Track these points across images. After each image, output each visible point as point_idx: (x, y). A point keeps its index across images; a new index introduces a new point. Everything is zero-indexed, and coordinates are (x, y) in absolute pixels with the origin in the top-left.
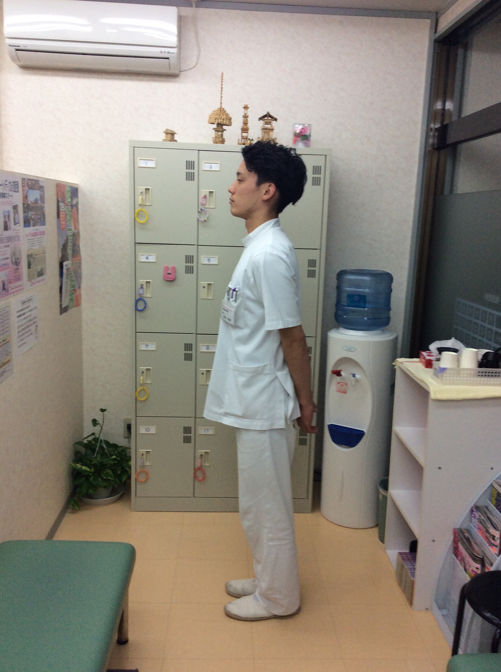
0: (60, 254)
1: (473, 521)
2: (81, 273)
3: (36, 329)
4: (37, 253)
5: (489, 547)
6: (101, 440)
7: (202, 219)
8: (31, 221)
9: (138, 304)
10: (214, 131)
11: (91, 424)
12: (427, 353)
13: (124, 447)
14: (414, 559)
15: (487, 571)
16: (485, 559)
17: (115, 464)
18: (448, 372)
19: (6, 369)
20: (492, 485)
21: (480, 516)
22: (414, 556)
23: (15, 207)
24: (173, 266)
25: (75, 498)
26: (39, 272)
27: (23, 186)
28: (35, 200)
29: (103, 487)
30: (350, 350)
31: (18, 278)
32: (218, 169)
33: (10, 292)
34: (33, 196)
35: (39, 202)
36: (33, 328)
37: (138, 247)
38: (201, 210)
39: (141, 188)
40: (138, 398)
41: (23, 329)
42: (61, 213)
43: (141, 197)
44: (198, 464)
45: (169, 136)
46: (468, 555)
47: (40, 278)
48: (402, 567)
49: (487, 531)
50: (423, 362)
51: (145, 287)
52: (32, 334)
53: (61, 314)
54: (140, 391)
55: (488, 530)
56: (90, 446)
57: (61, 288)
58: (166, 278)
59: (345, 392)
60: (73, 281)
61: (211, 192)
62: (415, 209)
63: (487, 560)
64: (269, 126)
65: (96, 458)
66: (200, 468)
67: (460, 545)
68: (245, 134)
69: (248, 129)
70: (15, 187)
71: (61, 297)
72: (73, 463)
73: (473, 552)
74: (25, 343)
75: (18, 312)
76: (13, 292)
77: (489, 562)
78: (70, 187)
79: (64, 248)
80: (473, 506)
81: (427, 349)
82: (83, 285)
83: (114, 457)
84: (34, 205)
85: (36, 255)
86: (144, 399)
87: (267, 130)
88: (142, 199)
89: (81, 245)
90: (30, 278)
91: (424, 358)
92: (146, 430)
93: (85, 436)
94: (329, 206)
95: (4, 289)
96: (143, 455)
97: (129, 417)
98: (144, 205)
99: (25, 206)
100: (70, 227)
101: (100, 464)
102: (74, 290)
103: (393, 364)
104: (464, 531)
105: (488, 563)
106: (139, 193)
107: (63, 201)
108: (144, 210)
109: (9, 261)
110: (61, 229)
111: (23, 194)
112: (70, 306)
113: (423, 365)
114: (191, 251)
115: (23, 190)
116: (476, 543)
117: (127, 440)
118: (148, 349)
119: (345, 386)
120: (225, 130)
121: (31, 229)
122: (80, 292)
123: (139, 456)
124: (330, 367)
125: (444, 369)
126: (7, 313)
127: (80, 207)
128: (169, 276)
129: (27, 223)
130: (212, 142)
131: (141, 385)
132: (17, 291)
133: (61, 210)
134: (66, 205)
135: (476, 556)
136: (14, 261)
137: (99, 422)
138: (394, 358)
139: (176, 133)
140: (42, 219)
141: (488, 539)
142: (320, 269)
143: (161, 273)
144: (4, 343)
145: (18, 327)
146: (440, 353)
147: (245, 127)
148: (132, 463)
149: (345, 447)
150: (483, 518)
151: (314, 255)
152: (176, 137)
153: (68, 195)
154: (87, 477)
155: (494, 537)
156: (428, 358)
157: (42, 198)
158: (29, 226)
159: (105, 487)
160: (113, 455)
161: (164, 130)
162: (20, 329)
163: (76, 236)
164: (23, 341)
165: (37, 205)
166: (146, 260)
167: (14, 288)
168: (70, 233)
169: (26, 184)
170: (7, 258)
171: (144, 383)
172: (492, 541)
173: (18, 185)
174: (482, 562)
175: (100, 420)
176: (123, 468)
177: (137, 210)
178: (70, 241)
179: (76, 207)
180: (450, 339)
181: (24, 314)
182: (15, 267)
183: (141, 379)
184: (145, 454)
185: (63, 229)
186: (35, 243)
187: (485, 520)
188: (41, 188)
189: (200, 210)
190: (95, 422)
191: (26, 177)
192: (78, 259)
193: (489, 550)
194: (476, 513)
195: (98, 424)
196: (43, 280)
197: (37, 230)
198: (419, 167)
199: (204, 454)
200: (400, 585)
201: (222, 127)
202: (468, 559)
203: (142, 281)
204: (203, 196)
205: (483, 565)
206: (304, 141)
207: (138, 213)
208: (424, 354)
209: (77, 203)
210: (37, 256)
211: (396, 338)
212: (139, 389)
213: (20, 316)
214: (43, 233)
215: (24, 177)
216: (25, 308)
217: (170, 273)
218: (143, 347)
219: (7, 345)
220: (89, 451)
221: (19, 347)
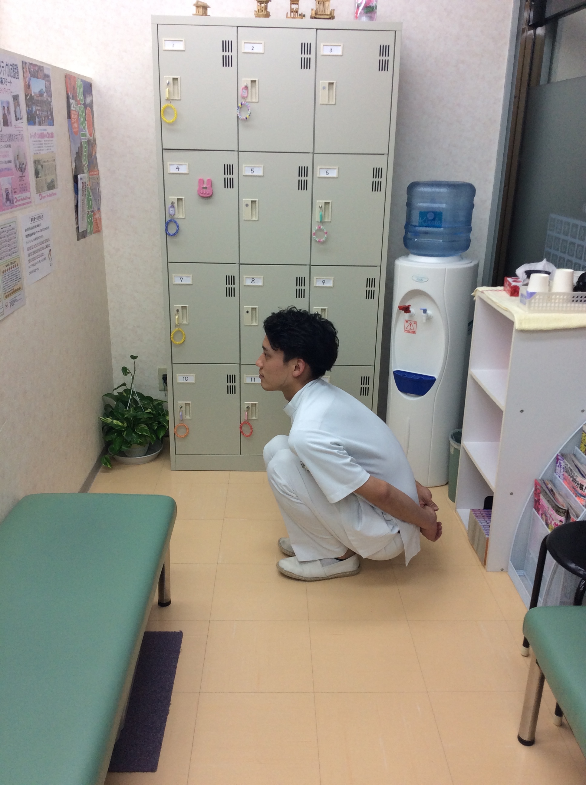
0: (74, 164)
1: (558, 471)
2: (99, 192)
3: (50, 254)
4: (46, 160)
5: (576, 499)
6: (133, 392)
7: (243, 116)
8: (37, 118)
9: (169, 227)
11: (121, 373)
12: (513, 279)
13: (159, 400)
14: (489, 516)
15: (571, 521)
16: (571, 511)
17: (150, 418)
18: (537, 297)
19: (17, 298)
20: (582, 430)
21: (566, 464)
22: (489, 513)
23: (16, 98)
24: (208, 178)
25: (107, 456)
26: (49, 184)
27: (24, 72)
28: (40, 92)
29: (138, 444)
30: (420, 280)
31: (24, 188)
32: (262, 51)
33: (15, 204)
34: (37, 86)
35: (45, 95)
36: (46, 251)
37: (166, 154)
38: (241, 104)
39: (167, 78)
40: (173, 340)
41: (34, 253)
42: (72, 112)
43: (167, 89)
44: (244, 418)
45: (201, 10)
46: (550, 508)
47: (50, 192)
48: (476, 524)
49: (574, 481)
50: (508, 290)
51: (176, 205)
52: (45, 259)
53: (78, 240)
54: (175, 333)
55: (575, 479)
56: (122, 399)
57: (77, 207)
58: (202, 194)
59: (414, 333)
60: (91, 199)
61: (253, 82)
62: (504, 105)
63: (573, 511)
65: (129, 411)
66: (247, 422)
67: (542, 497)
68: (294, 7)
70: (14, 71)
72: (103, 417)
73: (556, 503)
74: (38, 269)
75: (26, 230)
76: (20, 205)
78: (82, 80)
79: (78, 156)
80: (559, 455)
81: (513, 274)
82: (103, 208)
83: (149, 410)
84: (39, 98)
85: (45, 162)
86: (180, 343)
87: (323, 0)
88: (169, 91)
89: (98, 156)
90: (39, 190)
91: (510, 284)
92: (184, 379)
93: (115, 387)
94: (399, 102)
95: (8, 199)
96: (181, 407)
97: (165, 366)
98: (172, 100)
99: (28, 97)
100: (83, 132)
101: (133, 417)
102: (92, 212)
103: (472, 294)
104: (547, 482)
105: (574, 515)
106: (166, 84)
107: (74, 98)
108: (171, 105)
109: (12, 165)
110: (73, 133)
111: (25, 82)
112: (89, 230)
113: (508, 293)
114: (231, 159)
115: (24, 78)
116: (560, 494)
117: (163, 393)
118: (183, 282)
119: (414, 325)
121: (36, 129)
122: (100, 215)
123: (177, 409)
124: (397, 302)
125: (532, 294)
126: (13, 230)
127: (95, 108)
128: (205, 191)
129: (31, 120)
131: (177, 326)
132: (24, 204)
133: (72, 108)
134: (78, 103)
135: (560, 508)
136: (18, 166)
137: (129, 371)
138: (474, 287)
139: (209, 7)
140: (50, 117)
141: (575, 489)
142: (387, 180)
143: (195, 188)
144: (12, 265)
145: (29, 249)
146: (529, 277)
148: (170, 418)
149: (412, 396)
150: (569, 466)
151: (380, 162)
152: (209, 11)
153: (80, 91)
154: (120, 432)
155: (581, 487)
156: (514, 284)
157: (48, 90)
158: (34, 124)
159: (140, 444)
160: (148, 409)
161: (195, 2)
162: (30, 251)
163: (92, 144)
164: (35, 267)
165: (42, 98)
166: (176, 171)
167: (20, 200)
168: (84, 140)
169: (28, 70)
170: (10, 162)
171: (179, 324)
172: (580, 491)
173: (17, 69)
174: (567, 514)
175: (130, 367)
176: (159, 423)
177: (163, 107)
178: (84, 149)
179: (89, 106)
180: (542, 260)
181: (34, 234)
182: (20, 173)
183: (176, 318)
184: (184, 406)
185: (76, 133)
186: (42, 147)
187: (572, 469)
188: (46, 77)
190: (125, 371)
191: (28, 61)
192: (95, 173)
193: (576, 501)
194: (561, 462)
195: (129, 373)
196: (55, 194)
197: (45, 130)
198: (510, 50)
199: (250, 407)
200: (472, 545)
202: (551, 512)
203: (172, 198)
204: (243, 86)
205: (568, 516)
206: (369, 15)
207: (165, 111)
208: (510, 280)
209: (92, 102)
210: (46, 164)
211: (477, 267)
212: (174, 330)
213: (29, 235)
214: (51, 135)
215: (25, 60)
216: (35, 227)
217: (207, 188)
218: (177, 281)
219: (17, 269)
220: (121, 404)
221: (31, 273)
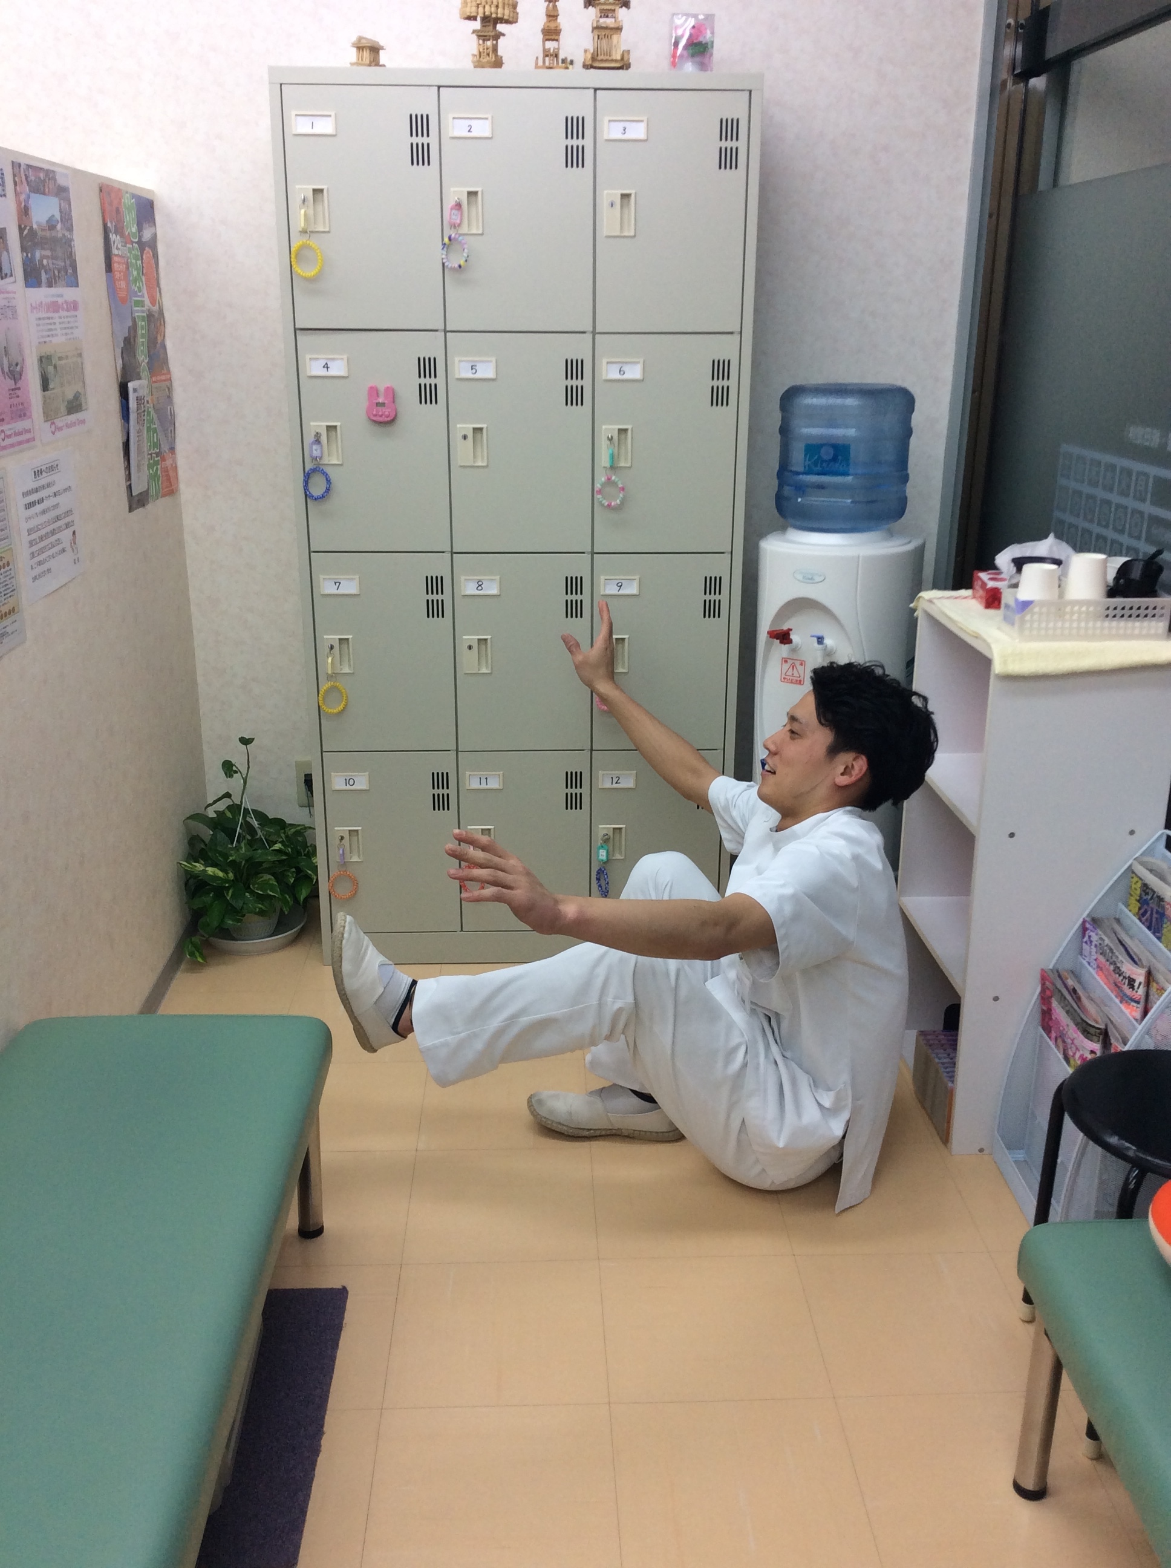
0: (120, 362)
1: (1086, 952)
2: (173, 415)
3: (74, 541)
4: (63, 356)
5: (1122, 1007)
6: (246, 811)
7: (454, 262)
8: (43, 272)
9: (311, 482)
10: (474, 37)
11: (221, 773)
12: (989, 574)
13: (299, 825)
14: (954, 1044)
15: (1113, 1051)
16: (1112, 1032)
17: (281, 862)
18: (1036, 609)
19: (7, 629)
20: (1130, 870)
21: (1101, 939)
22: (954, 1038)
24: (388, 384)
25: (196, 939)
26: (69, 402)
27: (15, 184)
28: (49, 221)
29: (256, 913)
30: (809, 579)
31: (20, 412)
32: (488, 134)
33: (3, 444)
34: (44, 210)
35: (59, 226)
36: (65, 537)
37: (302, 337)
38: (450, 239)
39: (302, 189)
40: (323, 707)
41: (41, 539)
42: (115, 259)
43: (303, 211)
45: (366, 54)
46: (1072, 1025)
47: (73, 417)
48: (928, 1061)
49: (1118, 971)
50: (981, 597)
51: (324, 439)
52: (64, 550)
53: (131, 510)
54: (327, 692)
55: (1119, 968)
56: (223, 824)
57: (126, 446)
58: (375, 415)
60: (155, 431)
61: (472, 194)
62: (969, 231)
63: (1115, 1031)
64: (609, 22)
65: (237, 848)
67: (1055, 1004)
68: (551, 45)
69: (561, 30)
71: (128, 467)
72: (187, 862)
73: (1083, 1016)
74: (49, 570)
75: (24, 494)
77: (1120, 1038)
78: (134, 196)
79: (128, 346)
80: (1088, 919)
81: (989, 565)
82: (180, 446)
83: (278, 846)
84: (48, 234)
85: (60, 359)
86: (341, 707)
87: (607, 32)
88: (305, 215)
89: (169, 344)
90: (49, 415)
91: (984, 584)
92: (347, 782)
93: (210, 801)
96: (342, 838)
97: (308, 758)
98: (311, 232)
99: (26, 232)
100: (139, 296)
101: (247, 861)
102: (158, 454)
103: (911, 605)
104: (1064, 974)
105: (1117, 1039)
106: (299, 201)
107: (119, 231)
108: (311, 243)
110: (117, 299)
111: (19, 203)
112: (153, 492)
113: (981, 603)
114: (430, 347)
115: (17, 194)
116: (1091, 999)
117: (306, 810)
118: (341, 591)
120: (504, 35)
121: (42, 294)
122: (175, 461)
123: (334, 841)
124: (765, 623)
125: (1025, 605)
127: (161, 248)
128: (381, 410)
129: (32, 277)
130: (471, 65)
131: (330, 677)
132: (20, 443)
133: (115, 251)
134: (126, 240)
135: (1091, 1026)
136: (6, 369)
137: (237, 768)
138: (917, 587)
139: (382, 48)
140: (69, 271)
141: (1118, 987)
142: (740, 384)
143: (361, 404)
145: (30, 532)
146: (1019, 570)
147: (552, 25)
148: (320, 860)
150: (1107, 941)
151: (726, 349)
152: (383, 57)
153: (130, 219)
154: (219, 891)
155: (1131, 982)
156: (991, 584)
157: (66, 217)
158: (39, 284)
159: (262, 913)
160: (275, 843)
161: (354, 39)
162: (34, 536)
163: (155, 320)
164: (44, 567)
165: (54, 234)
166: (323, 372)
167: (10, 435)
168: (139, 313)
169: (24, 178)
171: (335, 673)
172: (1128, 991)
173: (2, 178)
174: (1104, 1036)
175: (239, 762)
176: (299, 870)
177: (295, 246)
178: (140, 332)
179: (150, 247)
180: (1046, 537)
181: (41, 501)
182: (10, 383)
183: (328, 663)
184: (347, 836)
185: (124, 301)
186: (56, 329)
187: (1113, 947)
188: (62, 192)
189: (446, 240)
190: (228, 768)
191: (24, 161)
192: (163, 378)
193: (1122, 1011)
194: (1092, 934)
195: (236, 772)
196: (83, 422)
197: (61, 296)
198: (978, 124)
200: (922, 1102)
201: (495, 27)
202: (1073, 1033)
203: (316, 425)
204: (453, 203)
205: (1106, 1042)
206: (698, 59)
207: (299, 254)
208: (984, 576)
209: (154, 238)
210: (63, 362)
211: (920, 551)
212: (324, 686)
213: (32, 504)
214: (74, 306)
215: (18, 160)
216: (43, 487)
217: (384, 403)
218: (329, 588)
219: (6, 572)
220: (221, 836)
221: (35, 579)
